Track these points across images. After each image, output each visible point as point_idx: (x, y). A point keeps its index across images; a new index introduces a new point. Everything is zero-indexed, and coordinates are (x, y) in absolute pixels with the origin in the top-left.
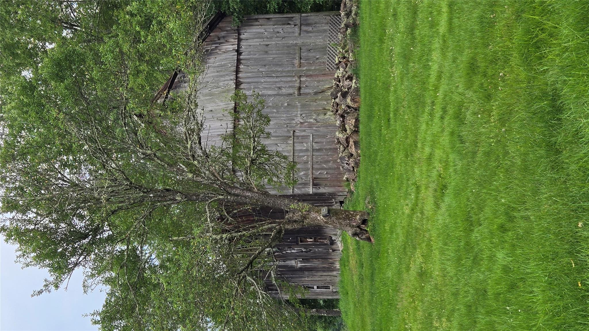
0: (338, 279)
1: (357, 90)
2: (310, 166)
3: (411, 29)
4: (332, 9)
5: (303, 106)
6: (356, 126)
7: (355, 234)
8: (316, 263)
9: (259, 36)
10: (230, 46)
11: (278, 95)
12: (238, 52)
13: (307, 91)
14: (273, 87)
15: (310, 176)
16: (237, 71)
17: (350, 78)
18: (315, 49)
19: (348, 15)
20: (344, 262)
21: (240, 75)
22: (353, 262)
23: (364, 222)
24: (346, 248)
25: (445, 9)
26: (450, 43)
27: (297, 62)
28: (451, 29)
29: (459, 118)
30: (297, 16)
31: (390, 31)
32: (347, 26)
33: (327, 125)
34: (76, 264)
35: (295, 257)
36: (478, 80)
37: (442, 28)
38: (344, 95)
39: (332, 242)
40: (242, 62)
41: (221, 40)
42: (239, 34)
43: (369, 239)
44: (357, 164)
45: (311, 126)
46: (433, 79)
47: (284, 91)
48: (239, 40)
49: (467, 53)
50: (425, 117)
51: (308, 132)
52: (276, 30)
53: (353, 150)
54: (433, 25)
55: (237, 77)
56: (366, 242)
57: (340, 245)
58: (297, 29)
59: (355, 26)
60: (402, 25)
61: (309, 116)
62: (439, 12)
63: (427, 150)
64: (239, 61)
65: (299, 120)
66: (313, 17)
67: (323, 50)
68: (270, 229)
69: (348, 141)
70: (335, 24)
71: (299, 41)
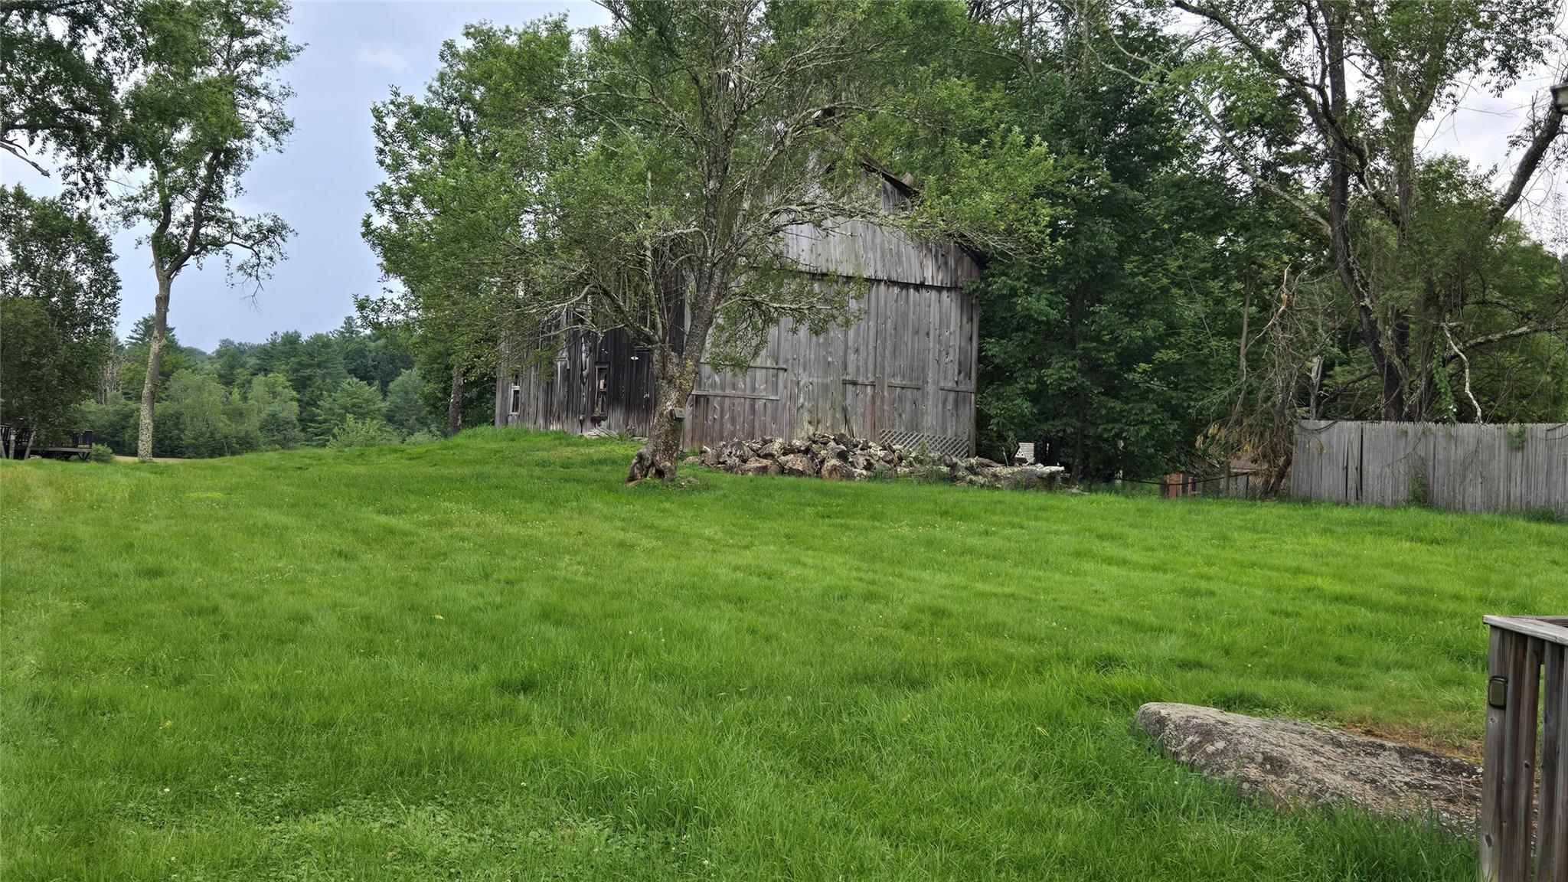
0: (529, 426)
1: (850, 476)
2: (728, 392)
3: (971, 551)
4: (978, 445)
5: (826, 387)
6: (792, 472)
7: (641, 457)
8: (560, 392)
9: (943, 323)
10: (931, 273)
11: (846, 347)
12: (920, 287)
13: (850, 396)
14: (860, 340)
15: (711, 392)
16: (891, 283)
17: (869, 466)
18: (917, 413)
19: (971, 469)
20: (563, 438)
21: (882, 286)
22: (568, 452)
23: (660, 473)
24: (589, 443)
25: (1007, 590)
26: (964, 594)
27: (898, 381)
28: (982, 595)
30: (972, 385)
31: (963, 526)
32: (953, 466)
33: (792, 424)
35: (574, 358)
36: (927, 618)
37: (980, 586)
38: (842, 456)
39: (596, 421)
40: (904, 291)
41: (942, 262)
42: (949, 289)
43: (632, 478)
44: (730, 469)
45: (793, 398)
46: (907, 572)
47: (852, 357)
48: (939, 289)
49: (956, 608)
51: (783, 393)
52: (951, 351)
53: (754, 463)
54: (983, 576)
55: (879, 281)
56: (627, 476)
57: (591, 433)
58: (950, 384)
59: (952, 479)
60: (974, 541)
61: (809, 396)
62: (1002, 584)
64: (905, 286)
65: (804, 379)
66: (968, 413)
67: (914, 426)
69: (766, 456)
70: (955, 446)
71: (930, 388)
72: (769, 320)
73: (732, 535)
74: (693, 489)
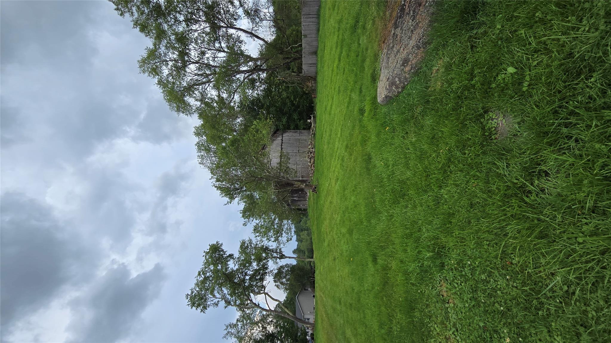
0: (307, 203)
1: (314, 152)
2: (301, 172)
3: (330, 135)
4: (308, 129)
5: (299, 156)
6: (314, 161)
7: (313, 191)
8: (302, 199)
9: (288, 136)
10: (280, 138)
12: (282, 140)
13: (301, 151)
14: (291, 150)
15: (301, 175)
16: (282, 145)
17: (313, 148)
18: (303, 140)
19: (313, 131)
20: (309, 199)
22: (312, 199)
23: (315, 188)
24: (310, 195)
25: (340, 130)
26: (341, 140)
27: (298, 143)
28: (341, 136)
29: (343, 160)
30: (298, 131)
31: (324, 136)
32: (312, 134)
33: (306, 161)
34: (236, 197)
35: (296, 197)
36: (348, 150)
37: (339, 136)
38: (311, 153)
39: (306, 193)
41: (277, 137)
42: (282, 135)
43: (316, 193)
44: (314, 172)
45: (301, 161)
46: (336, 149)
47: (294, 151)
48: (282, 137)
49: (345, 144)
50: (333, 160)
51: (301, 163)
52: (293, 134)
53: (313, 168)
54: (336, 134)
55: (281, 147)
56: (316, 194)
57: (308, 194)
58: (298, 134)
59: (314, 134)
60: (328, 134)
61: (301, 158)
62: (338, 131)
63: (334, 169)
64: (282, 142)
65: (298, 159)
66: (303, 131)
67: (306, 140)
68: (290, 189)
69: (311, 165)
70: (309, 133)
71: (299, 138)
72: (288, 167)
73: (327, 181)
74: (318, 182)
